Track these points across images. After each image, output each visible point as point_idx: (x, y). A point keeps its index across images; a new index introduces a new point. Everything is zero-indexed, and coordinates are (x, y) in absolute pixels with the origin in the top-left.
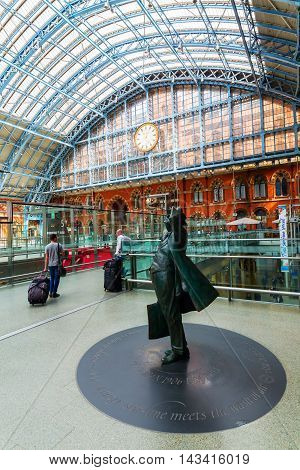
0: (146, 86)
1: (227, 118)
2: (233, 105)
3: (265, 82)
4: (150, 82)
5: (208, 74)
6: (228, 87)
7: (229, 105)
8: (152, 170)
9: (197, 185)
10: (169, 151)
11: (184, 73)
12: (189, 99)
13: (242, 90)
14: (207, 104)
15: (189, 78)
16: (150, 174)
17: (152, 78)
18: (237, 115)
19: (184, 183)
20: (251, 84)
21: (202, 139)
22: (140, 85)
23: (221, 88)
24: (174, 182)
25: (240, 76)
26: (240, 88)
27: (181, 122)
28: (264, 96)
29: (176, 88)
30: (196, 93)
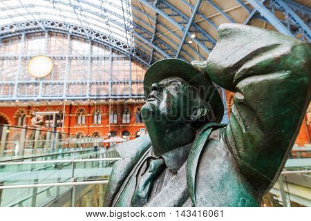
0: (46, 28)
1: (107, 68)
2: (112, 60)
3: (133, 51)
4: (51, 26)
5: (97, 35)
6: (111, 48)
7: (110, 59)
9: (82, 110)
10: (61, 82)
11: (80, 30)
12: (81, 48)
13: (118, 53)
14: (95, 55)
15: (83, 33)
16: (40, 97)
17: (52, 24)
18: (115, 68)
19: (70, 108)
20: (125, 50)
21: (88, 77)
22: (40, 25)
23: (106, 47)
24: (62, 106)
25: (118, 44)
26: (116, 50)
27: (74, 62)
28: (132, 60)
29: (72, 37)
30: (88, 45)
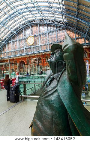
0: (30, 24)
1: (55, 35)
2: (57, 31)
3: (66, 24)
4: (31, 23)
5: (49, 21)
6: (56, 26)
7: (56, 31)
8: (32, 51)
9: (47, 56)
10: (38, 45)
11: (42, 21)
12: (44, 29)
13: (60, 27)
14: (49, 31)
15: (44, 22)
16: (32, 53)
17: (32, 22)
18: (59, 35)
19: (43, 56)
20: (62, 25)
21: (48, 42)
22: (28, 24)
23: (54, 26)
24: (40, 55)
25: (59, 22)
26: (59, 26)
27: (42, 36)
28: (67, 29)
29: (40, 26)
30: (46, 27)
